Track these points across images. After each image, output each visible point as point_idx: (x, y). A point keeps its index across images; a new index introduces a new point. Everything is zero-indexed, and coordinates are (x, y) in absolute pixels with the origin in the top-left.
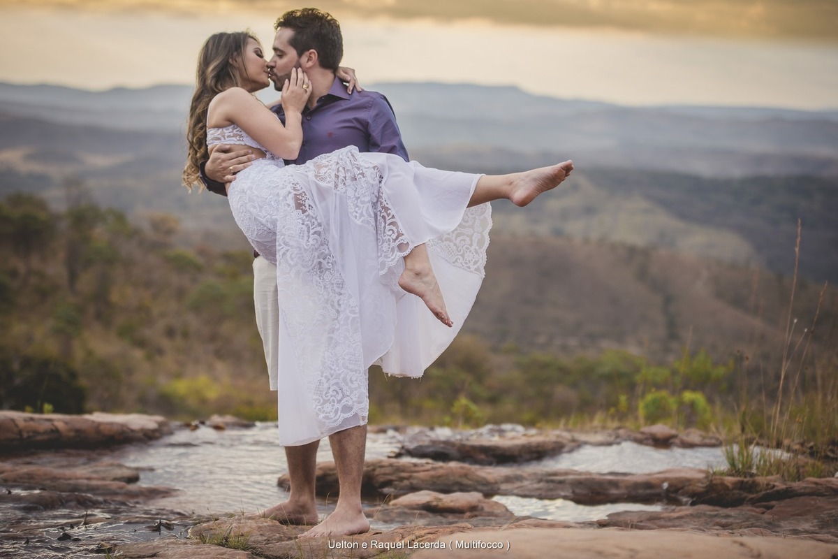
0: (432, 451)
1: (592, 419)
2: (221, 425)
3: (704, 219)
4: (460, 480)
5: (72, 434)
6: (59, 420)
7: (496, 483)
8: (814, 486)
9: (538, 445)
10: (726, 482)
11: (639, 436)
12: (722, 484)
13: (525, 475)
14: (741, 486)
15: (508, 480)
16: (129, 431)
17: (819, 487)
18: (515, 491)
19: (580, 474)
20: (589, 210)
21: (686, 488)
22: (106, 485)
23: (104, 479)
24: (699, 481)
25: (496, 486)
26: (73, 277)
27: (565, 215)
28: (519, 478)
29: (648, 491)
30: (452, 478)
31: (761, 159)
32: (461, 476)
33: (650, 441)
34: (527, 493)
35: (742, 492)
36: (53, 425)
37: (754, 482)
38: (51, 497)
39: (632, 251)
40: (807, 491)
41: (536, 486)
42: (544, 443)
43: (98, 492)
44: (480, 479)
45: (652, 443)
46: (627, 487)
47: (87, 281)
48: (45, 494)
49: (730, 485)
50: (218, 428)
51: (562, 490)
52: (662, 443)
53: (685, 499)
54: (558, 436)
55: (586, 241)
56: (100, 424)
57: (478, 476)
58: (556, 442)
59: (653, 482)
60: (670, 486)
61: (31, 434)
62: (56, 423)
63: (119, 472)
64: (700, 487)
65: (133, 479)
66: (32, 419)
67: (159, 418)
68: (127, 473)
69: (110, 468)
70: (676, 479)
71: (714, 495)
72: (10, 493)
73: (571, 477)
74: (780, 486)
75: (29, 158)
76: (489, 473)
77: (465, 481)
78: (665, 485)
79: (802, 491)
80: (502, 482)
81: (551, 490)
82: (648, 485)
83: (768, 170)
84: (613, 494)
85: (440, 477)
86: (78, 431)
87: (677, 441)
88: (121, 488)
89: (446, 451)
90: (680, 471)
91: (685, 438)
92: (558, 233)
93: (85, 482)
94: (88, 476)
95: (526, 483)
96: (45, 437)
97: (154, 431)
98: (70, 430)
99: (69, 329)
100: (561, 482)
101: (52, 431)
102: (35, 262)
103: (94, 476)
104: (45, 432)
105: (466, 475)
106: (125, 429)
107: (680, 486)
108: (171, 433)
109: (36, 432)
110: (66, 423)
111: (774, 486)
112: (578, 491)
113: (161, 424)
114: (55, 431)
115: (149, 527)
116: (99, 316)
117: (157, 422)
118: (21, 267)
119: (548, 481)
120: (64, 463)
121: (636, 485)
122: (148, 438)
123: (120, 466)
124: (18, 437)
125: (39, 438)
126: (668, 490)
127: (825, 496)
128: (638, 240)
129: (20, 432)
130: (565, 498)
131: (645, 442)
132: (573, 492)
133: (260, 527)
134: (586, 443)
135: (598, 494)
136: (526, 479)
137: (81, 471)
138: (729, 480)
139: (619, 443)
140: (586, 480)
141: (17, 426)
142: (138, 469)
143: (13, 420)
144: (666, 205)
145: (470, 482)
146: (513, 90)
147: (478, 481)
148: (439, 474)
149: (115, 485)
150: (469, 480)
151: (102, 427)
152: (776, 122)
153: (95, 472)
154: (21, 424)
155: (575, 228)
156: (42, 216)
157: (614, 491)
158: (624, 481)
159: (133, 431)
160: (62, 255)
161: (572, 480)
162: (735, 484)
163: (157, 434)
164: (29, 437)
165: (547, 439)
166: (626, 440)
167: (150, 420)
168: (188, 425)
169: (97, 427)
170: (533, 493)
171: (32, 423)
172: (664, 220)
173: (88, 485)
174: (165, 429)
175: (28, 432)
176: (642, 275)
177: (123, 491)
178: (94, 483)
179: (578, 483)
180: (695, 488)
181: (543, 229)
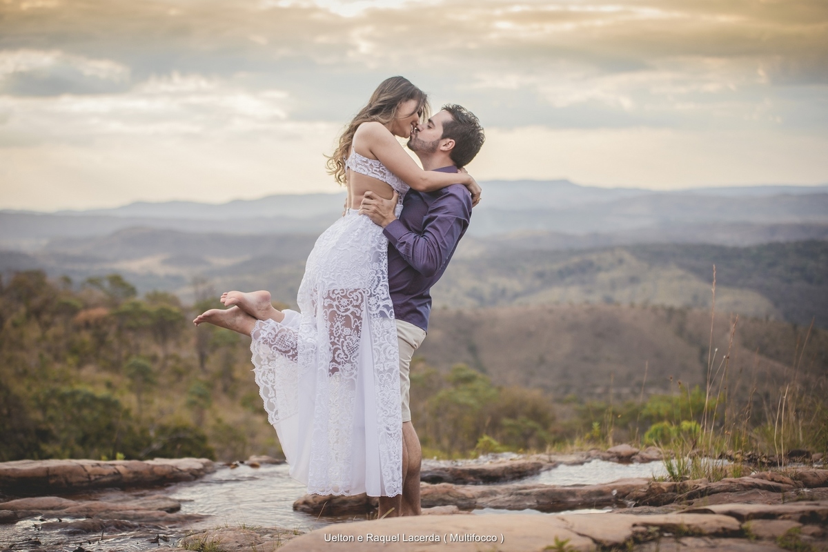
0: (428, 476)
1: (572, 444)
2: (257, 463)
3: (729, 282)
4: (442, 497)
5: (131, 475)
6: (120, 465)
7: (474, 498)
8: (728, 484)
9: (519, 467)
10: (662, 486)
11: (607, 455)
12: (659, 488)
13: (499, 490)
14: (674, 489)
15: (484, 495)
16: (178, 471)
17: (732, 485)
18: (489, 504)
19: (546, 487)
20: (634, 280)
21: (631, 493)
22: (149, 514)
23: (150, 509)
24: (642, 487)
25: (474, 500)
26: (203, 358)
27: (613, 285)
28: (494, 493)
29: (601, 498)
30: (436, 496)
31: (773, 229)
32: (444, 494)
33: (615, 459)
34: (498, 504)
35: (675, 494)
36: (116, 469)
37: (684, 485)
38: (93, 523)
39: (671, 311)
40: (723, 488)
41: (507, 499)
42: (525, 464)
43: (143, 520)
44: (459, 495)
45: (617, 460)
46: (582, 496)
47: (214, 362)
48: (89, 521)
49: (665, 488)
50: (253, 466)
51: (528, 501)
52: (626, 459)
53: (630, 503)
54: (538, 459)
55: (632, 305)
56: (154, 466)
57: (458, 493)
58: (535, 463)
59: (604, 490)
60: (619, 492)
61: (98, 477)
62: (118, 467)
63: (163, 504)
64: (642, 492)
65: (176, 509)
66: (98, 465)
67: (205, 460)
68: (169, 504)
69: (157, 501)
70: (624, 486)
71: (652, 498)
72: (60, 521)
73: (536, 490)
74: (703, 486)
75: (166, 262)
76: (469, 490)
77: (448, 498)
78: (615, 492)
79: (719, 489)
80: (479, 497)
81: (519, 501)
82: (600, 493)
83: (781, 238)
84: (571, 502)
85: (426, 495)
86: (135, 473)
87: (637, 457)
88: (162, 516)
89: (441, 475)
90: (629, 480)
91: (645, 455)
92: (609, 300)
93: (133, 512)
94: (137, 507)
95: (499, 497)
96: (109, 479)
97: (199, 470)
98: (129, 472)
99: (200, 402)
100: (527, 494)
101: (115, 473)
102: (171, 348)
103: (142, 507)
104: (109, 475)
105: (448, 493)
106: (175, 469)
107: (627, 492)
108: (214, 472)
109: (102, 475)
110: (126, 467)
111: (698, 487)
112: (541, 501)
113: (205, 465)
114: (118, 473)
115: (150, 540)
116: (225, 390)
117: (202, 463)
118: (160, 353)
119: (517, 494)
120: (121, 498)
121: (590, 494)
122: (193, 477)
123: (165, 499)
124: (87, 479)
125: (105, 479)
126: (617, 496)
127: (735, 491)
128: (676, 303)
129: (89, 476)
130: (531, 507)
131: (611, 459)
132: (538, 502)
133: (236, 536)
134: (561, 463)
135: (559, 502)
136: (500, 494)
137: (131, 504)
138: (664, 485)
139: (589, 462)
140: (548, 491)
141: (86, 470)
142: (180, 501)
143: (82, 466)
144: (697, 271)
145: (451, 498)
146: (565, 183)
147: (458, 497)
148: (425, 493)
149: (156, 514)
150: (451, 496)
151: (155, 469)
152: (784, 197)
153: (144, 504)
154: (90, 469)
155: (623, 295)
156: (175, 309)
157: (572, 499)
158: (580, 490)
159: (181, 471)
160: (193, 341)
161: (537, 492)
162: (669, 487)
163: (202, 473)
164: (96, 479)
165: (527, 461)
166: (595, 458)
167: (197, 462)
168: (229, 465)
169: (152, 470)
170: (503, 505)
171: (98, 468)
172: (695, 284)
173: (134, 515)
174: (209, 469)
175: (95, 475)
176: (680, 331)
177: (163, 518)
178: (140, 512)
179: (542, 494)
180: (638, 493)
181: (596, 298)
